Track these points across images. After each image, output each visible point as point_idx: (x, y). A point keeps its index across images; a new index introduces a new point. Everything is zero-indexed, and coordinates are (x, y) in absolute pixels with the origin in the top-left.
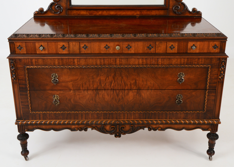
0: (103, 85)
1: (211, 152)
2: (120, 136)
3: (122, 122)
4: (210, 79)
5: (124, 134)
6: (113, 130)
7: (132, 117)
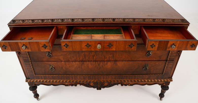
0: (87, 58)
1: (162, 96)
2: (100, 89)
3: (102, 81)
4: (171, 53)
5: (104, 88)
6: (95, 86)
7: (110, 78)
